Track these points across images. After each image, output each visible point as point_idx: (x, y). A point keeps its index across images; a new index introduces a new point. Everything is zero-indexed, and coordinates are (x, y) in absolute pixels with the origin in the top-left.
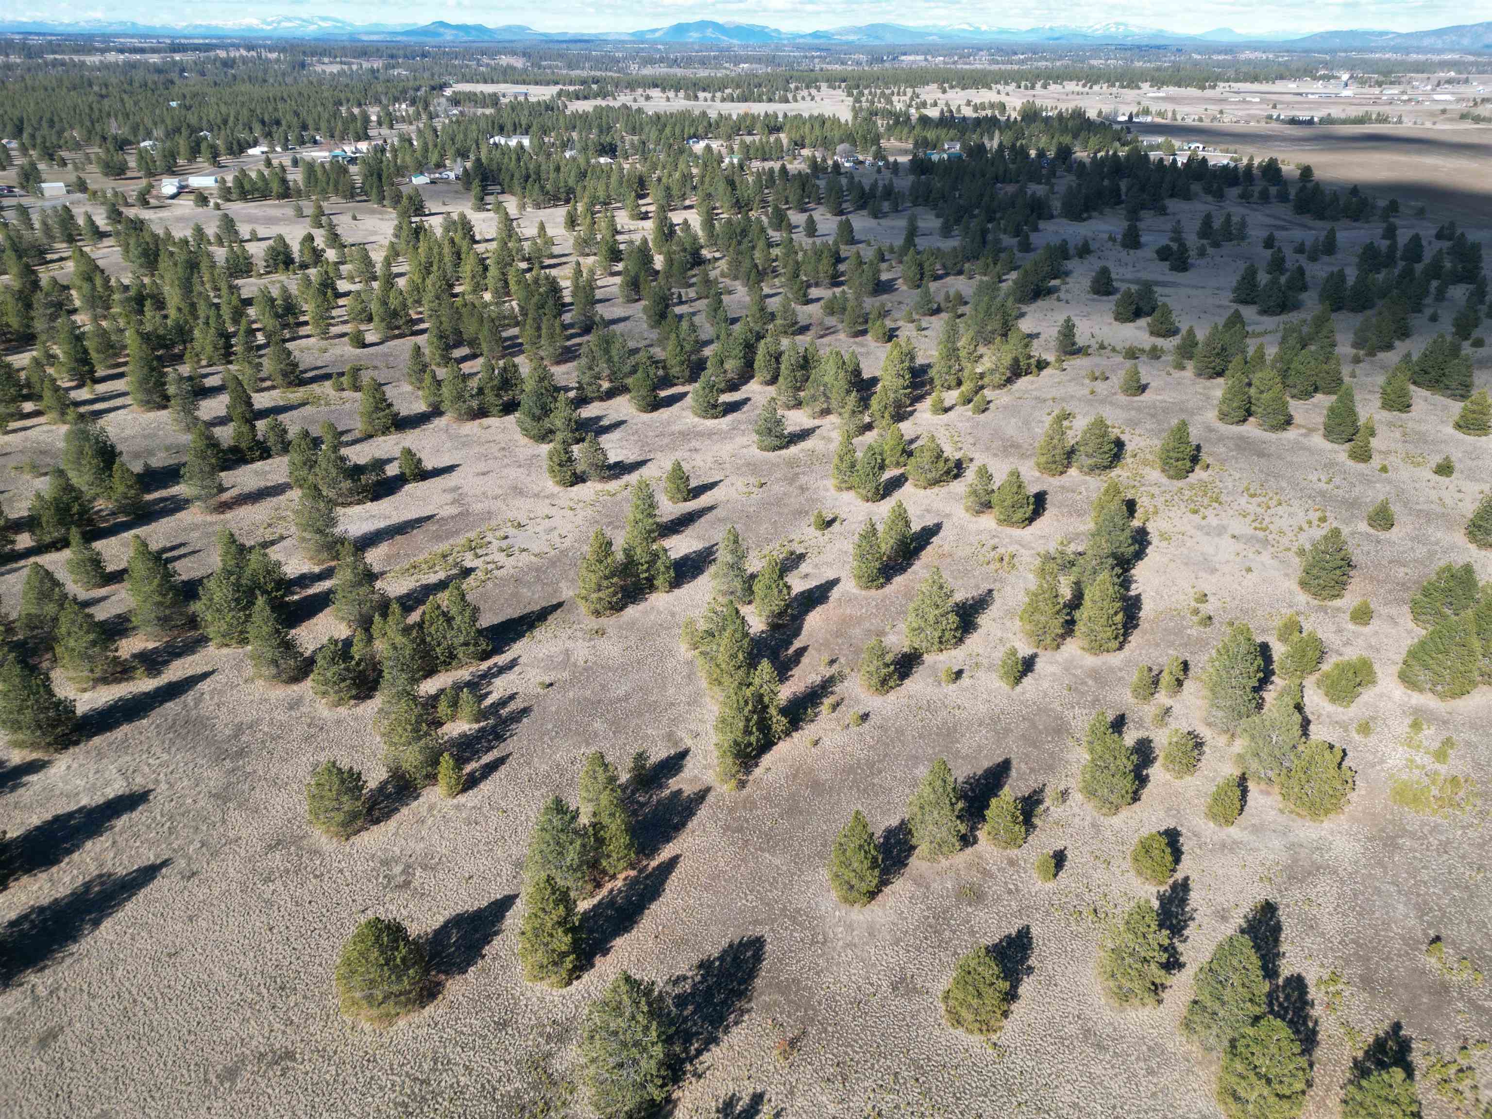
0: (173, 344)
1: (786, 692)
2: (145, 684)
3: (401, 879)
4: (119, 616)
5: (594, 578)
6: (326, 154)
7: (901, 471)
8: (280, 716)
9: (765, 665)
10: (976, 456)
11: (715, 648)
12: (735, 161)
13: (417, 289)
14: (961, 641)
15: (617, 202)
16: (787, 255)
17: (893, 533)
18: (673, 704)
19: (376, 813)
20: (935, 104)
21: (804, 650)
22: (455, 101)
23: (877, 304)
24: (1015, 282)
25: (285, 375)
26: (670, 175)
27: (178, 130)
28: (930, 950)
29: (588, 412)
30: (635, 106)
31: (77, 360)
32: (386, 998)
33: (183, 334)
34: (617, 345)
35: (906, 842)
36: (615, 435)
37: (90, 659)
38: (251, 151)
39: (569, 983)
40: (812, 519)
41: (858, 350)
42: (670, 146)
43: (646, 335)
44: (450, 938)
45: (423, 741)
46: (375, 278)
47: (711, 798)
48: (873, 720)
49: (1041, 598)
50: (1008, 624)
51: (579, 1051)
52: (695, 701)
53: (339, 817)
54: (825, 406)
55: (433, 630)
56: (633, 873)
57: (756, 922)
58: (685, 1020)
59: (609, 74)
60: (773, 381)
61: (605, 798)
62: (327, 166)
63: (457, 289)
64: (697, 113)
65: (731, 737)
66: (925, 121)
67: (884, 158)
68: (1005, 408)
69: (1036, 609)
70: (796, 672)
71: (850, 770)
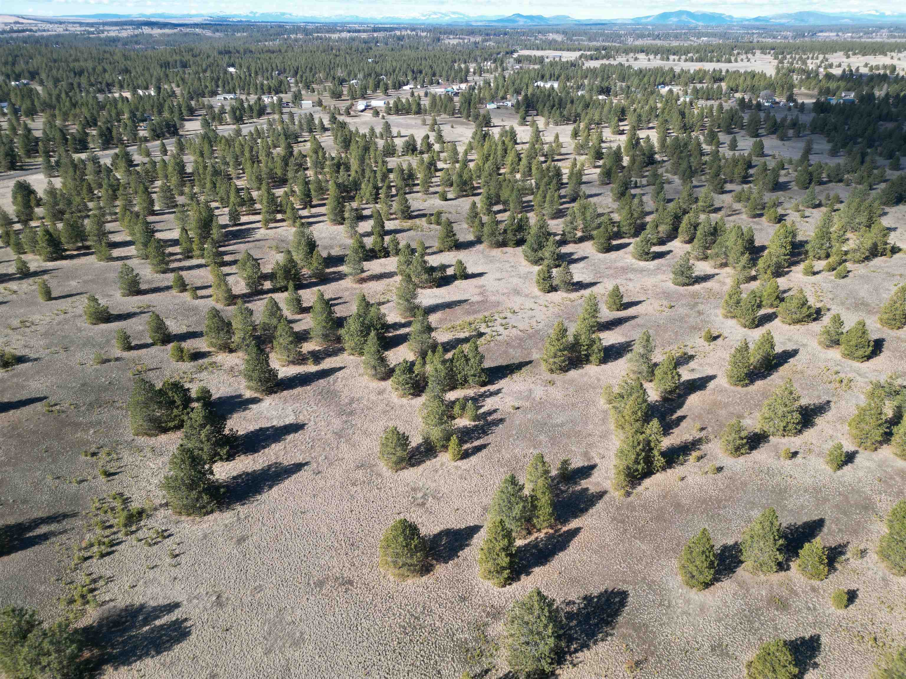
0: (351, 190)
1: (666, 442)
2: (311, 368)
3: (420, 501)
4: (305, 330)
5: (553, 349)
6: (443, 90)
7: (774, 310)
8: (373, 397)
9: (655, 423)
10: (833, 307)
11: (623, 405)
12: (688, 100)
13: (479, 169)
14: (800, 432)
15: (605, 123)
16: (713, 161)
17: (761, 351)
18: (590, 435)
19: (413, 461)
20: (840, 66)
21: (683, 417)
22: (519, 61)
23: (774, 197)
24: (883, 191)
25: (403, 212)
26: (642, 107)
27: (370, 75)
28: (742, 631)
29: (566, 249)
30: (627, 64)
31: (305, 195)
32: (404, 565)
33: (356, 186)
34: (591, 210)
35: (737, 557)
36: (581, 265)
37: (289, 350)
38: (405, 88)
39: (504, 586)
40: (703, 334)
41: (754, 226)
42: (646, 89)
43: (610, 206)
44: (441, 541)
45: (443, 426)
46: (457, 162)
47: (606, 498)
48: (726, 473)
49: (868, 413)
50: (839, 427)
51: (504, 628)
52: (605, 436)
53: (394, 458)
54: (724, 261)
55: (458, 364)
56: (551, 531)
57: (624, 582)
58: (570, 628)
59: (614, 44)
60: (690, 241)
61: (541, 482)
62: (443, 97)
63: (502, 171)
64: (667, 68)
65: (626, 463)
66: (829, 77)
67: (795, 101)
68: (861, 277)
69: (863, 420)
70: (676, 431)
71: (704, 501)
